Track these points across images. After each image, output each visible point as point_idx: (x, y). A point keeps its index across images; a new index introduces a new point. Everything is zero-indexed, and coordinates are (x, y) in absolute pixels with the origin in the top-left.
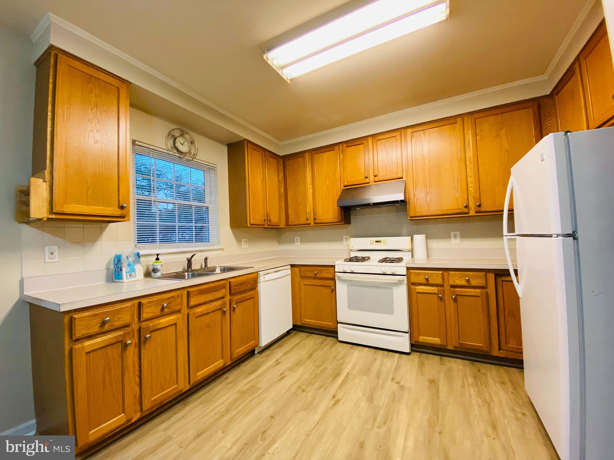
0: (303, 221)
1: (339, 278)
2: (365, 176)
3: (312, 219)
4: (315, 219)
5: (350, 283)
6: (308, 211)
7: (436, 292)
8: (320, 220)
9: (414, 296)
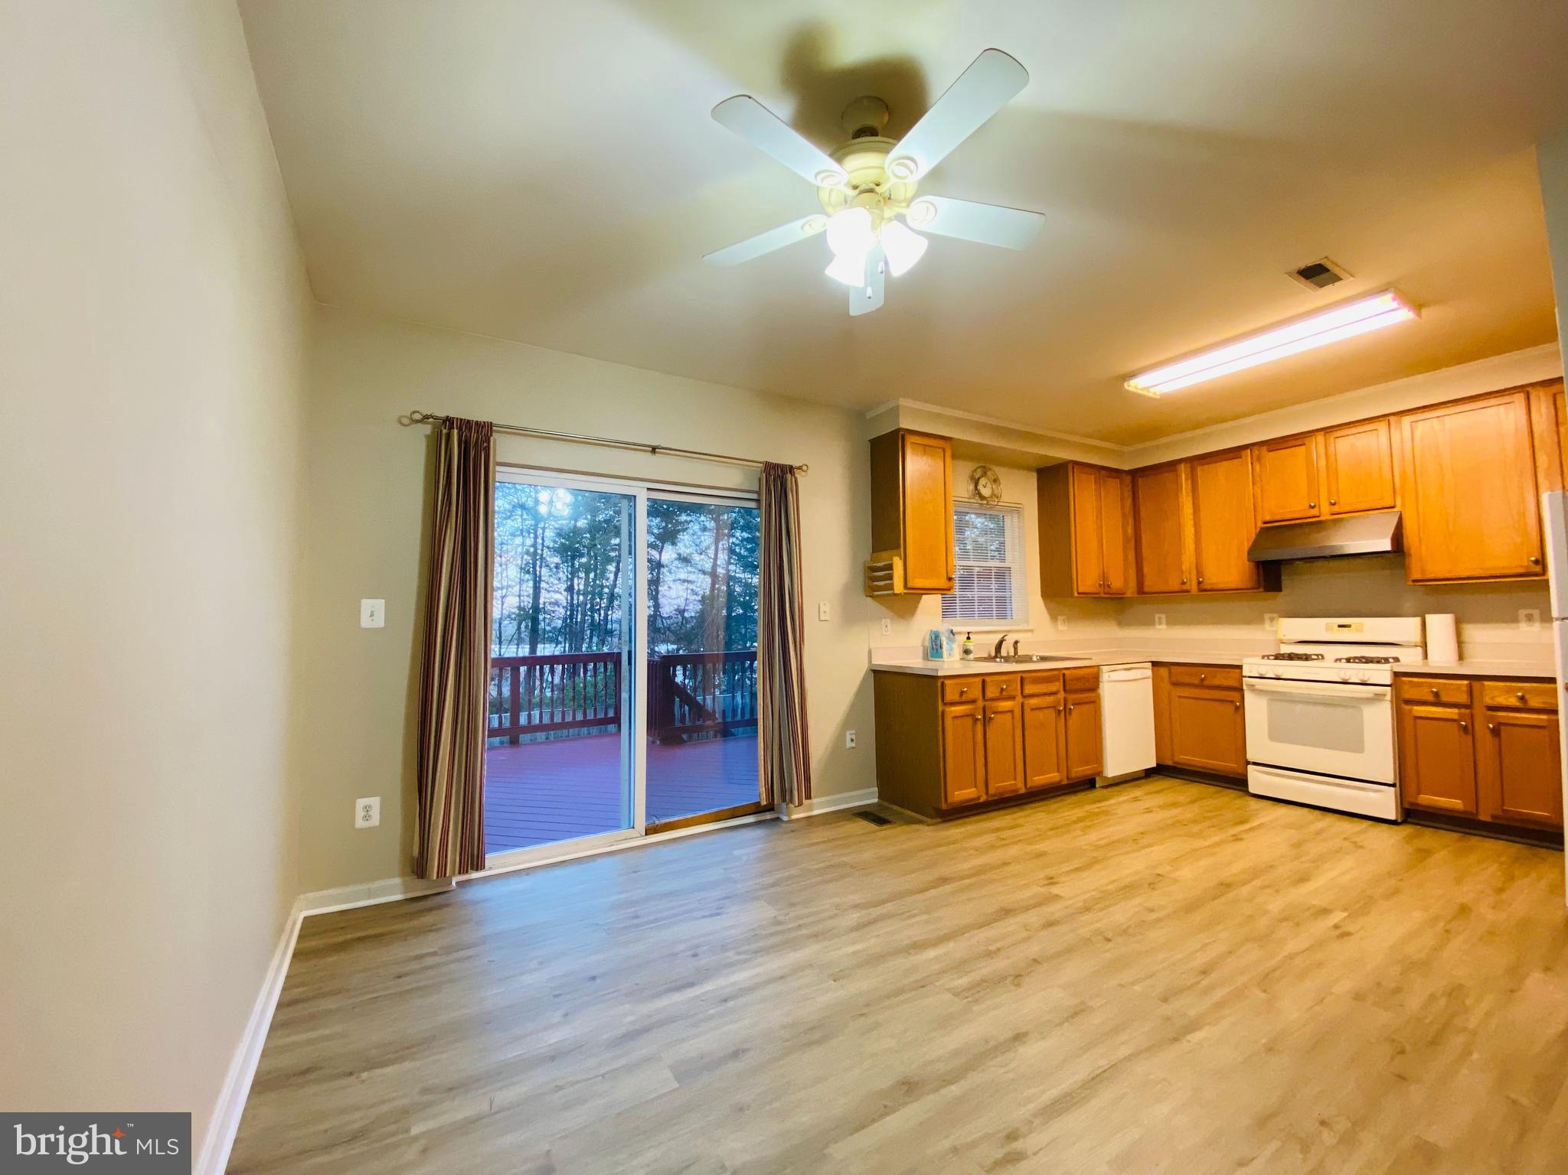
0: (1174, 585)
1: (1252, 687)
2: (1310, 505)
3: (1194, 583)
4: (1199, 583)
5: (1274, 696)
6: (1185, 567)
7: (1456, 717)
8: (1211, 584)
9: (1408, 723)
